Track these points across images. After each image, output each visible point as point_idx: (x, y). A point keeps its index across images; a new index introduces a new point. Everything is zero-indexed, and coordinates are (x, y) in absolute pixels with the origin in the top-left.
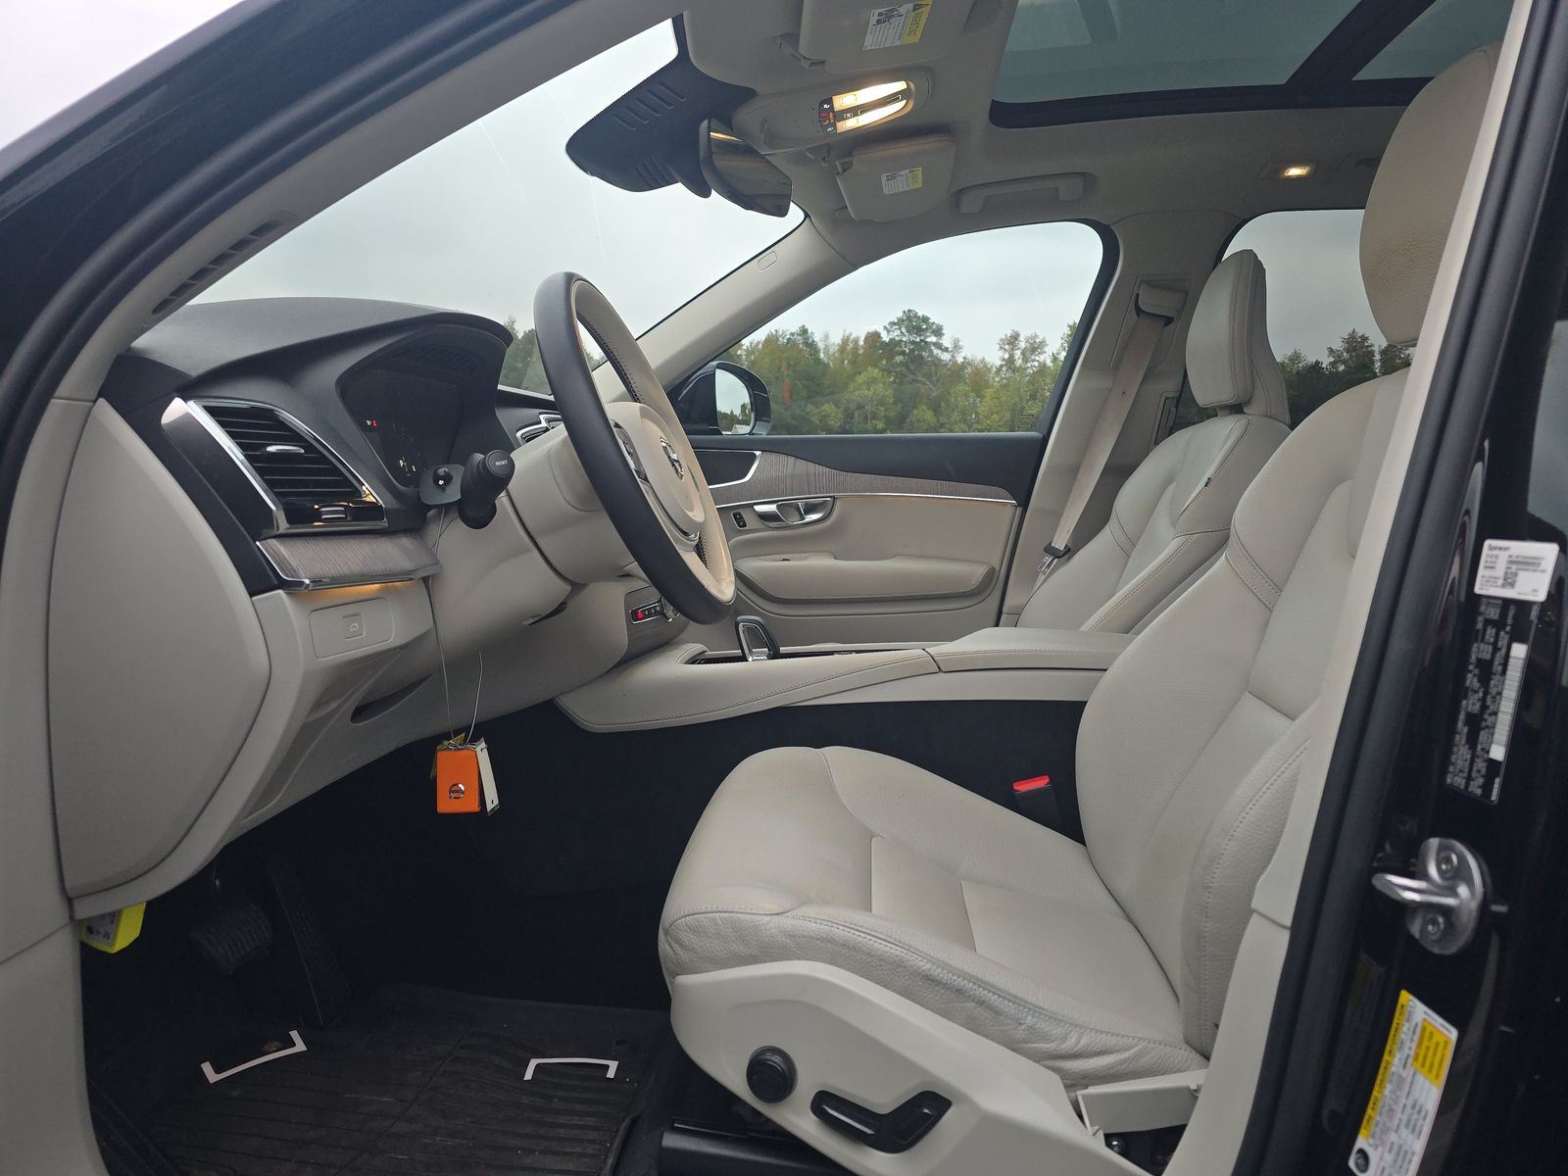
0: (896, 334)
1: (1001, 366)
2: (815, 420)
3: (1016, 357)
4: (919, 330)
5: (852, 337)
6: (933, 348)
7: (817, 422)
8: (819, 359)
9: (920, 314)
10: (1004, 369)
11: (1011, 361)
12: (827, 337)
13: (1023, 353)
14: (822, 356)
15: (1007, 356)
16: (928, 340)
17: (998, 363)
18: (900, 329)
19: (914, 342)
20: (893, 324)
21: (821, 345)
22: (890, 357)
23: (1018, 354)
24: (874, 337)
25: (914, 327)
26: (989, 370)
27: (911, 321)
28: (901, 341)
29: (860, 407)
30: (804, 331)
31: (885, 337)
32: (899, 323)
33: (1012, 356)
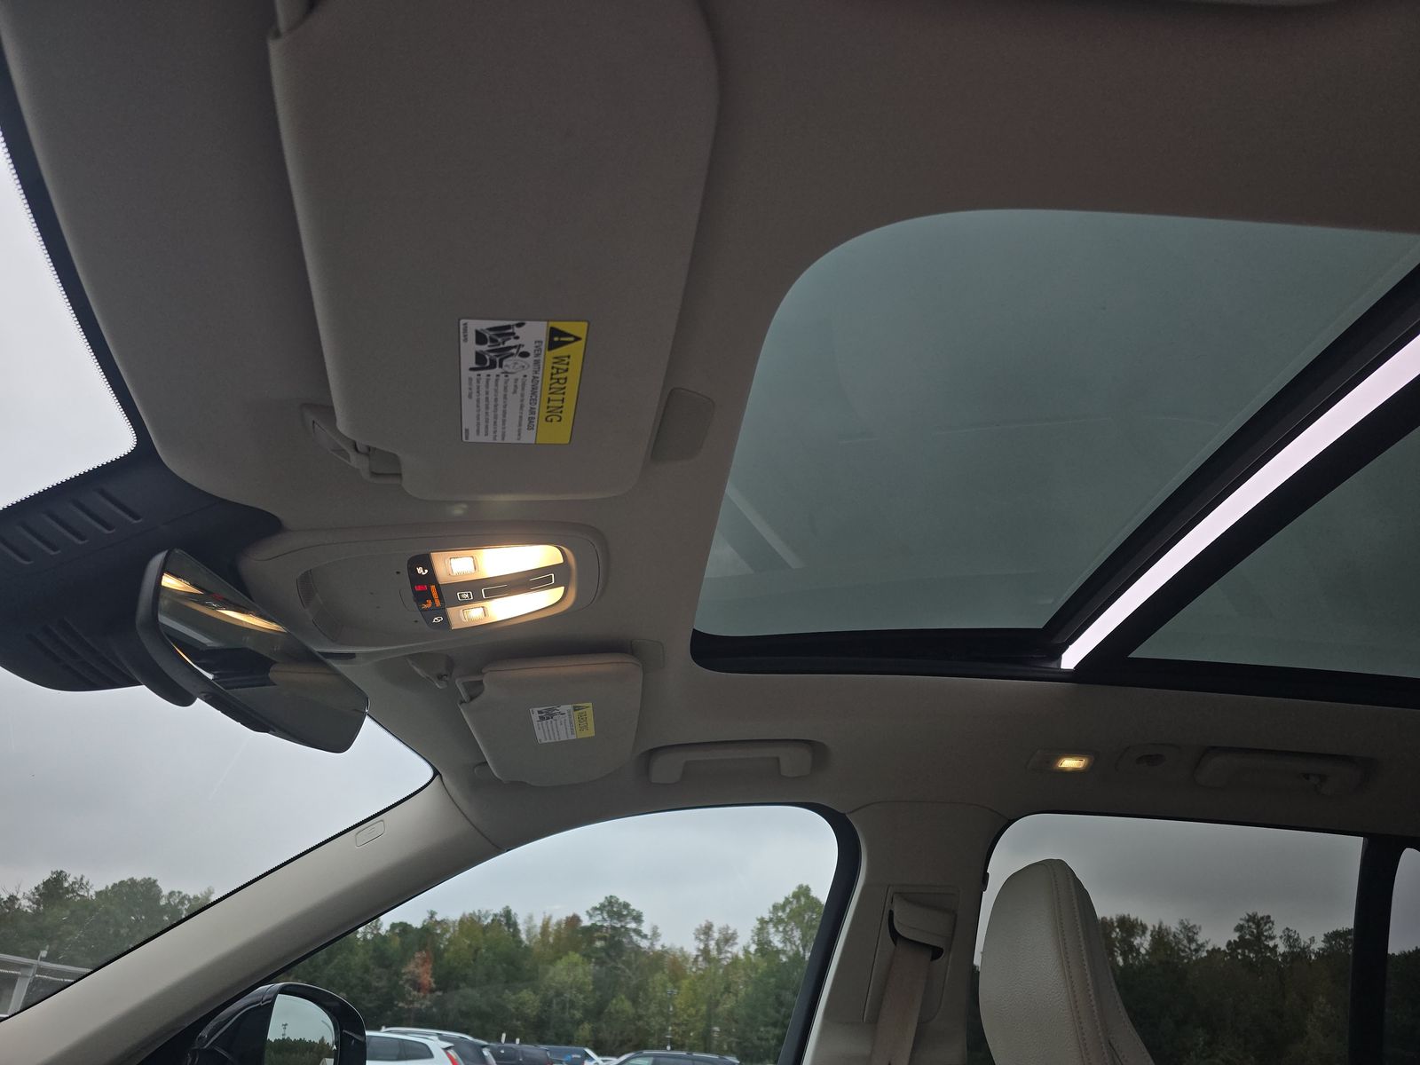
0: (597, 919)
1: (697, 956)
2: (511, 1007)
3: (711, 947)
4: (620, 916)
5: (554, 921)
6: (632, 934)
7: (513, 1010)
8: (521, 942)
9: (621, 900)
10: (700, 959)
11: (705, 952)
12: (531, 918)
13: (717, 944)
14: (523, 936)
15: (702, 946)
16: (628, 926)
17: (695, 953)
18: (602, 913)
19: (614, 928)
20: (595, 909)
21: (522, 927)
22: (591, 941)
23: (712, 944)
24: (574, 920)
25: (615, 913)
26: (686, 958)
27: (612, 906)
28: (602, 926)
29: (559, 994)
30: (507, 914)
31: (586, 922)
32: (602, 908)
33: (706, 946)
